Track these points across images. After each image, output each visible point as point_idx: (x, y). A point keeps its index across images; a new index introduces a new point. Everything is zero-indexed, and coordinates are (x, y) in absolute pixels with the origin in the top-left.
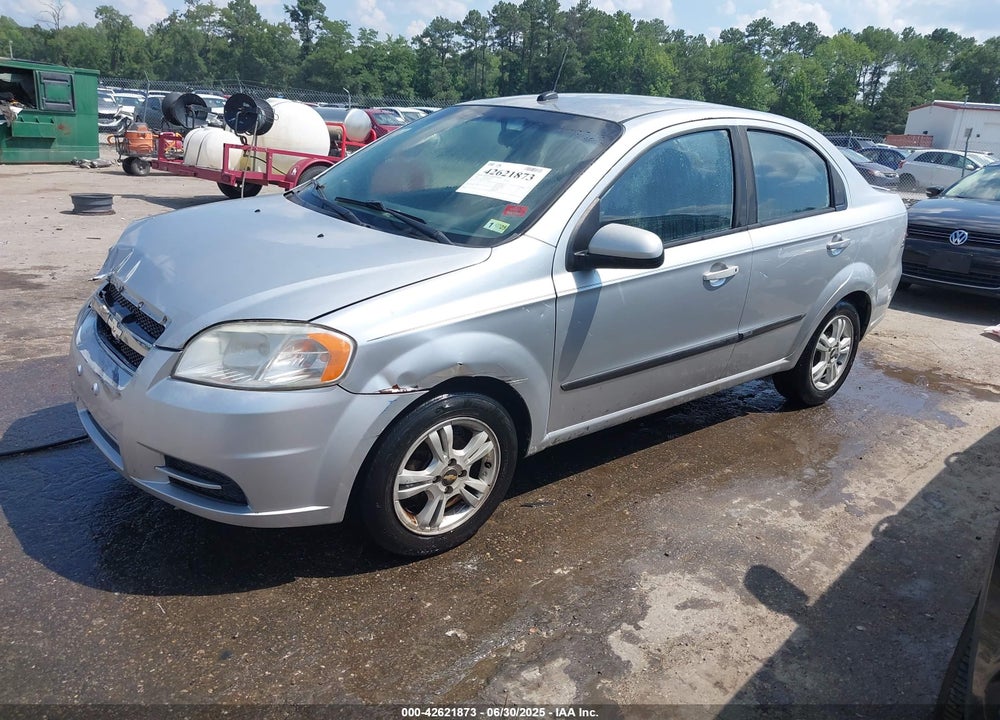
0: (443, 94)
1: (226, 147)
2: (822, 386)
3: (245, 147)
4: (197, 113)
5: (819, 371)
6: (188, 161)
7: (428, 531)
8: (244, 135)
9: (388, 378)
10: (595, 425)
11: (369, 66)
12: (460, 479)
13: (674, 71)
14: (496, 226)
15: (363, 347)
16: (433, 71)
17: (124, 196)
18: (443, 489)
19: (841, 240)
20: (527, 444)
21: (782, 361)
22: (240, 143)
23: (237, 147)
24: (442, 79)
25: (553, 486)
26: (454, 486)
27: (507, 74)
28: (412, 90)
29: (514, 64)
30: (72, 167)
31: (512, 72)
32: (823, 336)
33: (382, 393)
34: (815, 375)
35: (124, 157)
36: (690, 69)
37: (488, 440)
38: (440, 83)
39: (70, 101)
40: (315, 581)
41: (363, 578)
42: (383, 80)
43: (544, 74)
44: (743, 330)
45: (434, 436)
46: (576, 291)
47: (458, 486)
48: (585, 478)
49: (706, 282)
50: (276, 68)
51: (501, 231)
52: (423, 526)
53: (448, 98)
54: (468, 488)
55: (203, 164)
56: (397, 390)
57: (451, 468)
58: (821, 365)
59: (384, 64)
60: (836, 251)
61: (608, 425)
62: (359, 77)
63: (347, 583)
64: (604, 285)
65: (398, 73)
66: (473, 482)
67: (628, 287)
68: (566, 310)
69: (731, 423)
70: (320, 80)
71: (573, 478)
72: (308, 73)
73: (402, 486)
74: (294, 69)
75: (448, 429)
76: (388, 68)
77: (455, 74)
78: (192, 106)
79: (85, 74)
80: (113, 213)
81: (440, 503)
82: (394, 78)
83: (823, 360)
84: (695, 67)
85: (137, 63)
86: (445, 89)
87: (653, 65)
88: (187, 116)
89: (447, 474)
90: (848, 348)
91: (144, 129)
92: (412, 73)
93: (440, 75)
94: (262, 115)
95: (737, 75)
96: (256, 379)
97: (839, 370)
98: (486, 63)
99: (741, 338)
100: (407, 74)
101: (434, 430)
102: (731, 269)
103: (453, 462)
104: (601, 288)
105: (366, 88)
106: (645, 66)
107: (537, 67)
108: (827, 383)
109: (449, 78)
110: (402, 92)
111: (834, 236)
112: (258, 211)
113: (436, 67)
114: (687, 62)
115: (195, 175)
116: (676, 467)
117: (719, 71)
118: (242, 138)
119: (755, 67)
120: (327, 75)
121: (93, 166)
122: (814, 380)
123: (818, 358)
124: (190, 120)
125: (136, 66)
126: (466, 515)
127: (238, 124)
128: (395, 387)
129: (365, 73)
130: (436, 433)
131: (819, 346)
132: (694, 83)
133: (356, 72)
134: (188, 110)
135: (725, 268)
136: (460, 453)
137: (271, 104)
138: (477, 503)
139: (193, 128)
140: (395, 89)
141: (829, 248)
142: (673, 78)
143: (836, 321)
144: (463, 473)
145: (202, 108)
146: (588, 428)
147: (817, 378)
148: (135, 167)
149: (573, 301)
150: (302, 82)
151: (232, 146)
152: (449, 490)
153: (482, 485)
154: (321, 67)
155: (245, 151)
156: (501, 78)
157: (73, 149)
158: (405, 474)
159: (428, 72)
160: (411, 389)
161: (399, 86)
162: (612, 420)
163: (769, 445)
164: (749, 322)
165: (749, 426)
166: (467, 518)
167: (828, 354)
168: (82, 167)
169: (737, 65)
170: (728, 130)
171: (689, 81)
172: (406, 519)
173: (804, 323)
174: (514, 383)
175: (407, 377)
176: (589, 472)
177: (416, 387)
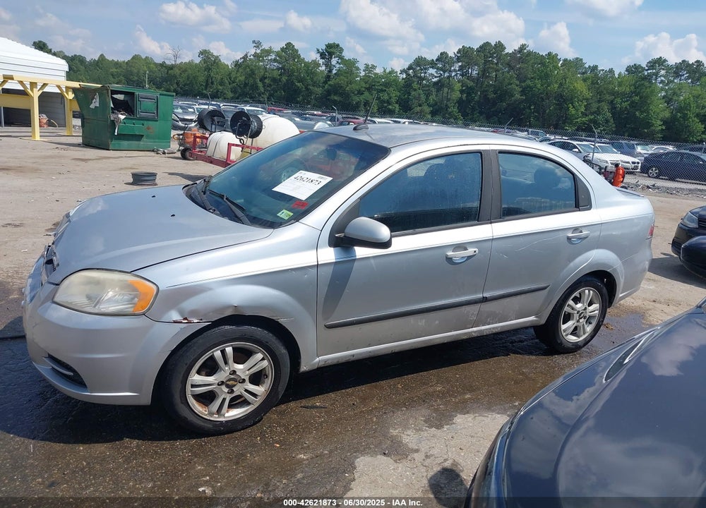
0: (419, 109)
1: (230, 145)
2: (573, 339)
3: (243, 146)
4: (218, 122)
5: (569, 328)
6: (209, 153)
7: (216, 418)
8: (242, 138)
9: (181, 313)
10: (361, 354)
11: (369, 89)
12: (240, 384)
13: (588, 94)
14: (284, 214)
15: (163, 291)
16: (413, 93)
17: (170, 174)
18: (226, 390)
19: (581, 232)
20: (299, 364)
21: (532, 318)
22: (239, 143)
23: (237, 145)
24: (418, 98)
25: (332, 395)
26: (235, 389)
27: (465, 95)
28: (397, 106)
29: (471, 88)
30: (153, 154)
31: (469, 94)
32: (571, 302)
33: (175, 322)
34: (565, 331)
35: (182, 148)
36: (600, 93)
37: (263, 359)
38: (416, 101)
39: (155, 112)
40: (135, 442)
41: (166, 444)
42: (378, 98)
43: (491, 96)
44: (487, 295)
45: (218, 354)
46: (334, 261)
47: (238, 389)
48: (358, 391)
49: (449, 260)
50: (307, 89)
51: (286, 218)
52: (211, 414)
53: (421, 111)
54: (246, 391)
55: (217, 156)
56: (186, 321)
57: (232, 377)
58: (570, 323)
59: (380, 88)
60: (577, 240)
61: (372, 355)
62: (362, 97)
63: (155, 446)
64: (357, 257)
65: (388, 94)
66: (252, 387)
67: (378, 260)
68: (327, 273)
69: (492, 361)
70: (336, 98)
71: (350, 390)
72: (329, 93)
73: (193, 386)
74: (319, 91)
75: (229, 350)
76: (382, 91)
77: (428, 96)
78: (215, 118)
79: (165, 95)
80: (156, 185)
81: (224, 399)
82: (386, 97)
83: (573, 320)
84: (605, 92)
85: (221, 85)
86: (420, 106)
87: (572, 90)
88: (212, 124)
89: (230, 380)
90: (597, 312)
91: (195, 131)
92: (398, 94)
93: (417, 96)
94: (254, 125)
95: (637, 98)
96: (95, 306)
97: (589, 329)
98: (451, 88)
99: (485, 300)
100: (395, 94)
101: (217, 350)
102: (471, 251)
103: (234, 372)
104: (355, 259)
105: (367, 104)
106: (566, 91)
107: (486, 91)
108: (579, 337)
109: (423, 97)
110: (390, 107)
111: (576, 229)
112: (154, 196)
113: (415, 90)
114: (598, 88)
115: (211, 162)
116: (431, 390)
117: (623, 94)
118: (240, 140)
119: (652, 92)
120: (341, 95)
121: (164, 153)
122: (564, 334)
123: (568, 318)
124: (213, 126)
125: (220, 87)
126: (247, 410)
127: (239, 130)
128: (185, 319)
129: (366, 94)
130: (219, 352)
131: (566, 309)
132: (603, 103)
133: (360, 93)
134: (213, 120)
135: (466, 249)
136: (240, 367)
137: (262, 119)
138: (257, 402)
139: (215, 132)
140: (385, 105)
141: (569, 239)
142: (587, 99)
143: (584, 291)
144: (244, 381)
145: (222, 119)
146: (353, 356)
147: (567, 332)
148: (187, 154)
149: (332, 267)
150: (324, 99)
151: (233, 145)
152: (232, 392)
153: (260, 390)
154: (336, 90)
155: (243, 148)
156: (461, 98)
157: (155, 142)
158: (196, 378)
159: (409, 94)
160: (197, 321)
161: (389, 103)
162: (374, 351)
163: (513, 379)
164: (492, 289)
165: (505, 365)
166: (249, 411)
167: (576, 316)
168: (158, 153)
169: (638, 90)
170: (481, 153)
171: (599, 101)
172: (198, 408)
173: (549, 291)
174: (282, 321)
175: (194, 313)
176: (363, 388)
177: (201, 320)
